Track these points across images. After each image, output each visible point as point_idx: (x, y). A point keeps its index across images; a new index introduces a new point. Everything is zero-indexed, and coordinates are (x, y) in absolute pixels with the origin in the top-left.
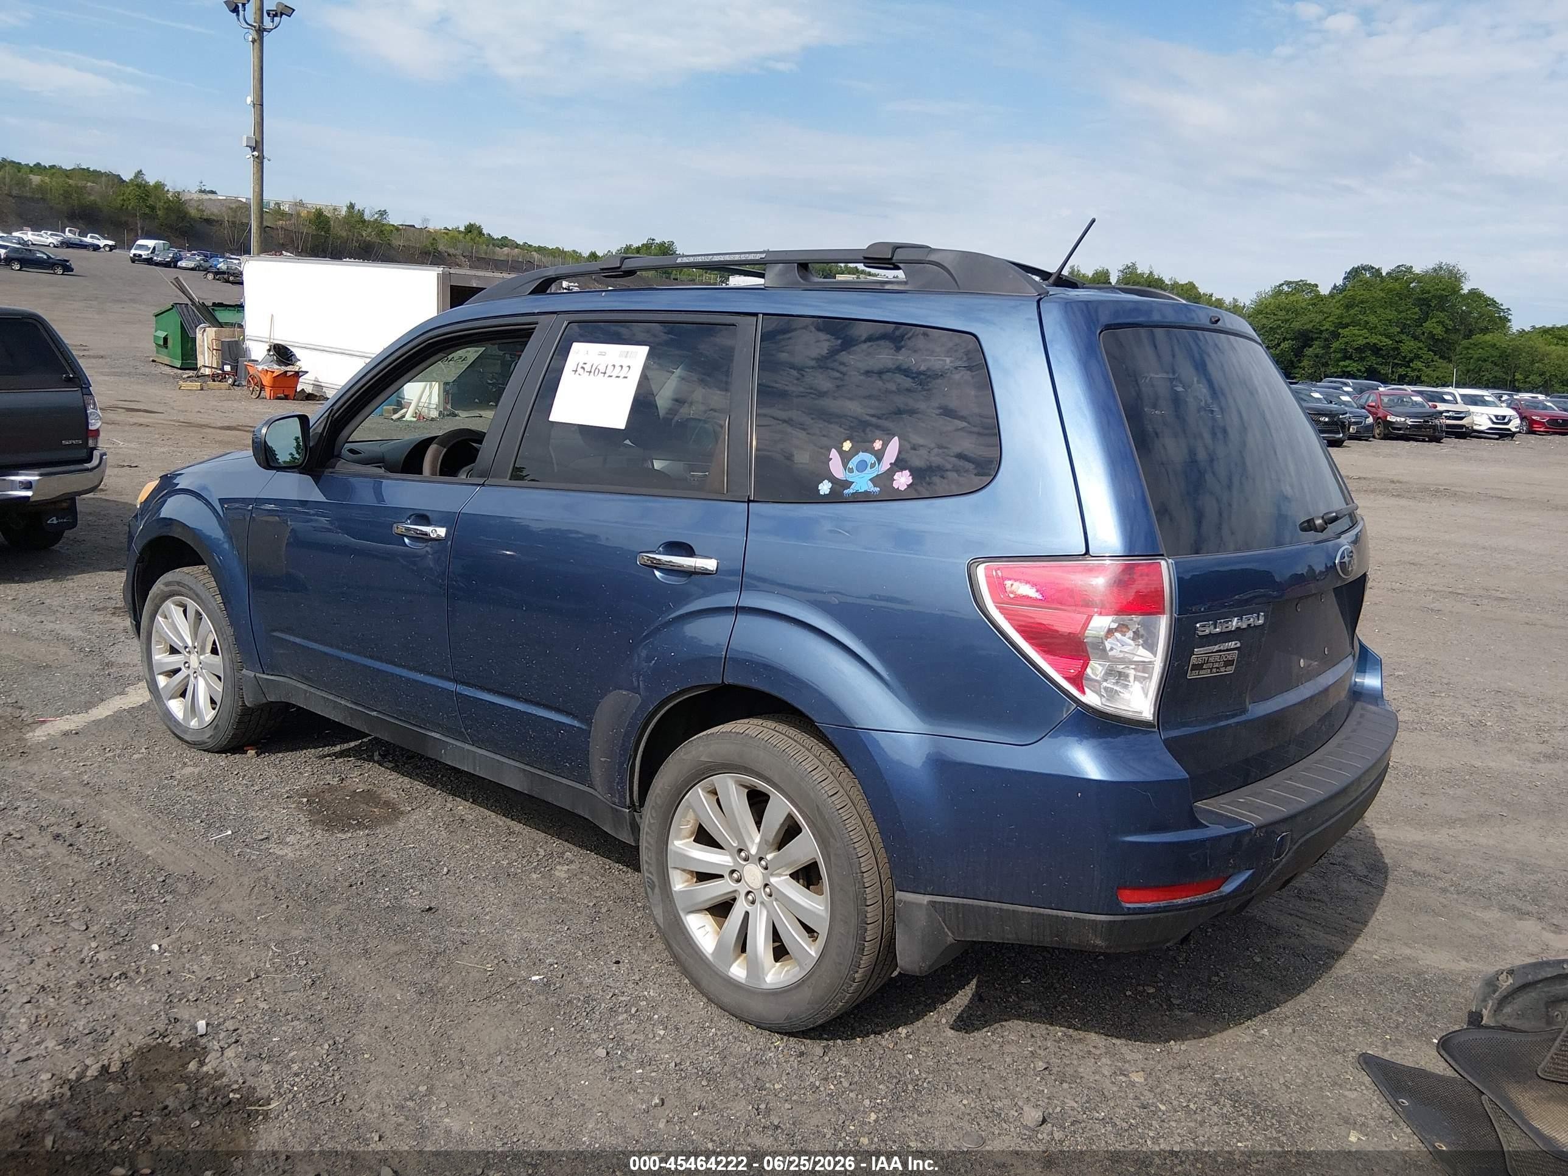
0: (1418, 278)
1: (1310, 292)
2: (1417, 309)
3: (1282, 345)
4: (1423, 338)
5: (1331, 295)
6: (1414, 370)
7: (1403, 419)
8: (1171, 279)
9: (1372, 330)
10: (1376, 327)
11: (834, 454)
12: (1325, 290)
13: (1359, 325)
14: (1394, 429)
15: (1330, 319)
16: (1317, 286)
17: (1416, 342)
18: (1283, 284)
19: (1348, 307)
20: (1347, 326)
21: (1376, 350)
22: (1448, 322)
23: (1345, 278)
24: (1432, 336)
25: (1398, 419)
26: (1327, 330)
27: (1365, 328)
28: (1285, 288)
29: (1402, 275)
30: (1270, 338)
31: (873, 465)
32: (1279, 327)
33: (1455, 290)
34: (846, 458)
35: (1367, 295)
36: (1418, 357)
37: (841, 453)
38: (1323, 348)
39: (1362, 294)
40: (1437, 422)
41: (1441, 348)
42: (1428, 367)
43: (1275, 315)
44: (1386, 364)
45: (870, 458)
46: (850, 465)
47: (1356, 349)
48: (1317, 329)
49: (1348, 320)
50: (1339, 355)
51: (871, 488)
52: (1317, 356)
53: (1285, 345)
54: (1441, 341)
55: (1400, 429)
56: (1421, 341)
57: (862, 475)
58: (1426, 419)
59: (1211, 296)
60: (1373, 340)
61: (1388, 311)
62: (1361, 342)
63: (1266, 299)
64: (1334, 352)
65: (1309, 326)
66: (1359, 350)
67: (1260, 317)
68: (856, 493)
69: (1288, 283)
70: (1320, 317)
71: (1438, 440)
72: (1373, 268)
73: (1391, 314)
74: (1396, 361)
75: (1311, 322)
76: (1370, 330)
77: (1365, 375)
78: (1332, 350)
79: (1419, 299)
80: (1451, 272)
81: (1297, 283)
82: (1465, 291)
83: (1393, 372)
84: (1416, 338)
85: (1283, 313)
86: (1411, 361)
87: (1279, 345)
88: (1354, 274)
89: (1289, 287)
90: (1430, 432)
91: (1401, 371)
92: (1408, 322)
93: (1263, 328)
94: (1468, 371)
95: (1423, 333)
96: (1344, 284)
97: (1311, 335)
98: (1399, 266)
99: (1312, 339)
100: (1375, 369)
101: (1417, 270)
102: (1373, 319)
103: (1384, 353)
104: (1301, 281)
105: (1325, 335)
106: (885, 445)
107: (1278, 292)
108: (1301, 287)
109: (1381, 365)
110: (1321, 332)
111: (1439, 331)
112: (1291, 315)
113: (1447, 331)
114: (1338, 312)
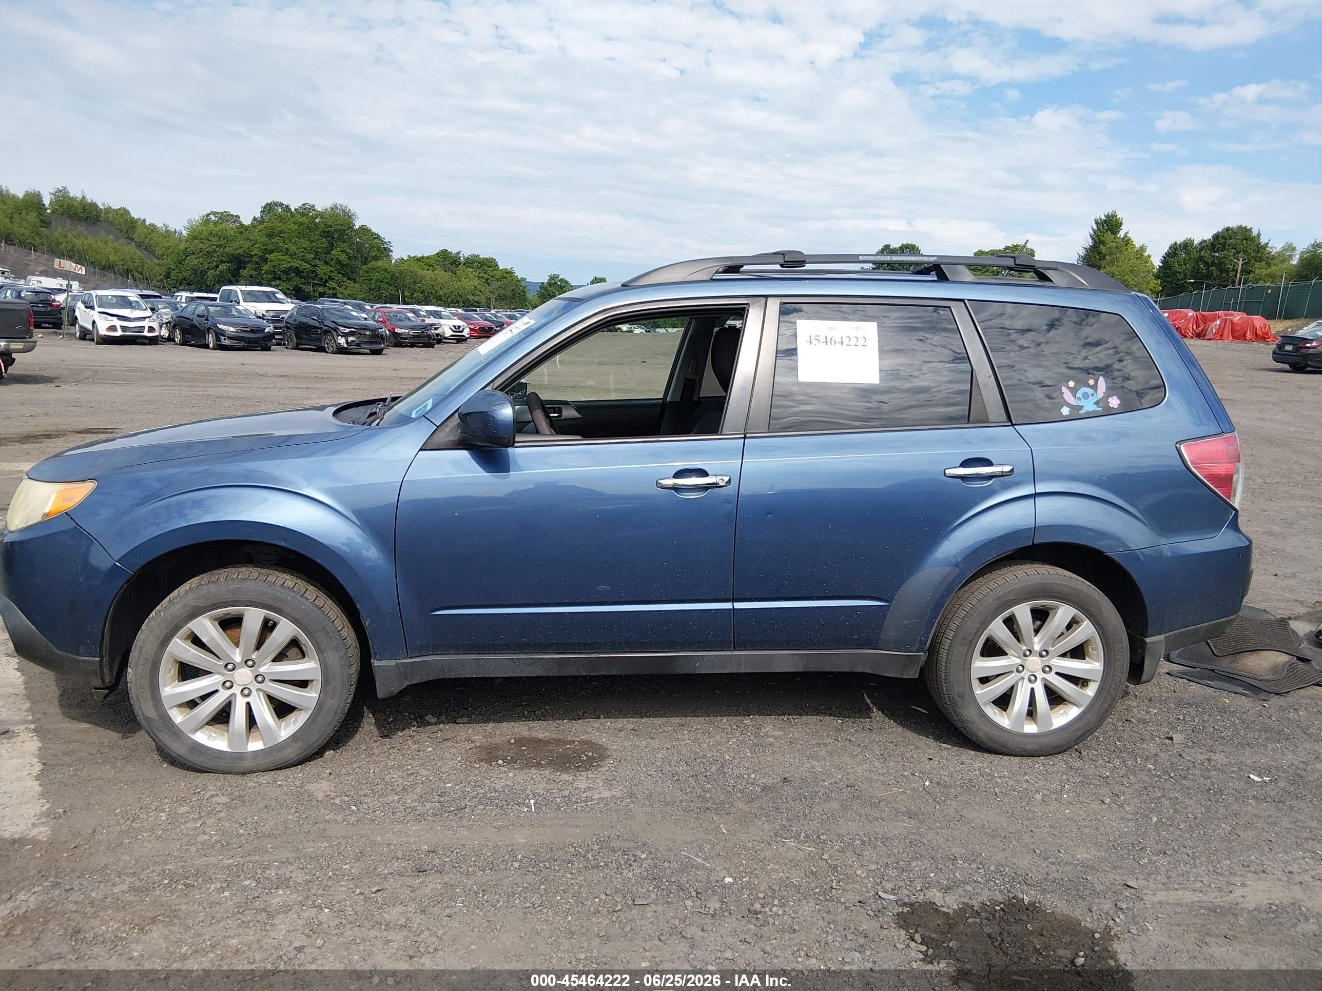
0: (321, 215)
1: (234, 222)
2: (324, 240)
3: (220, 267)
4: (332, 263)
5: (253, 225)
6: (330, 289)
7: (407, 331)
8: (103, 204)
9: (292, 255)
10: (295, 254)
11: (1064, 389)
12: (247, 221)
13: (281, 251)
14: (402, 338)
15: (257, 246)
16: (239, 217)
17: (328, 266)
18: (210, 214)
19: (270, 235)
20: (272, 252)
21: (298, 272)
22: (348, 251)
23: (261, 212)
24: (339, 262)
25: (403, 331)
26: (256, 255)
27: (286, 254)
28: (213, 217)
29: (306, 211)
30: (209, 260)
31: (1093, 395)
32: (214, 251)
33: (350, 226)
34: (1074, 391)
35: (283, 227)
36: (331, 278)
37: (1068, 388)
38: (255, 270)
39: (279, 226)
40: (429, 332)
41: (347, 271)
42: (340, 286)
43: (209, 240)
44: (309, 283)
45: (1090, 391)
46: (1078, 395)
47: (282, 271)
48: (247, 254)
49: (271, 247)
50: (270, 276)
51: (1095, 408)
52: (251, 277)
53: (223, 267)
54: (347, 265)
55: (406, 339)
56: (331, 266)
57: (1088, 401)
58: (423, 330)
59: (144, 220)
60: (296, 263)
61: (302, 241)
62: (286, 265)
63: (198, 227)
64: (266, 273)
65: (240, 251)
66: (285, 272)
67: (196, 241)
68: (1088, 412)
69: (215, 214)
70: (248, 244)
71: (432, 346)
72: (283, 204)
73: (305, 243)
74: (315, 282)
75: (241, 247)
76: (291, 256)
77: (294, 292)
78: (263, 272)
79: (324, 232)
80: (344, 211)
81: (222, 213)
82: (357, 227)
83: (314, 290)
84: (326, 263)
85: (216, 239)
86: (327, 281)
87: (217, 266)
88: (269, 208)
89: (216, 217)
90: (426, 340)
91: (321, 289)
92: (320, 250)
93: (201, 251)
94: (371, 289)
95: (332, 260)
96: (262, 216)
97: (243, 258)
98: (304, 204)
99: (245, 263)
100: (301, 288)
101: (319, 208)
102: (293, 248)
103: (305, 275)
104: (225, 212)
105: (255, 259)
106: (1096, 382)
107: (206, 220)
108: (225, 217)
109: (305, 284)
110: (251, 256)
111: (343, 257)
112: (223, 242)
113: (349, 258)
114: (263, 240)
